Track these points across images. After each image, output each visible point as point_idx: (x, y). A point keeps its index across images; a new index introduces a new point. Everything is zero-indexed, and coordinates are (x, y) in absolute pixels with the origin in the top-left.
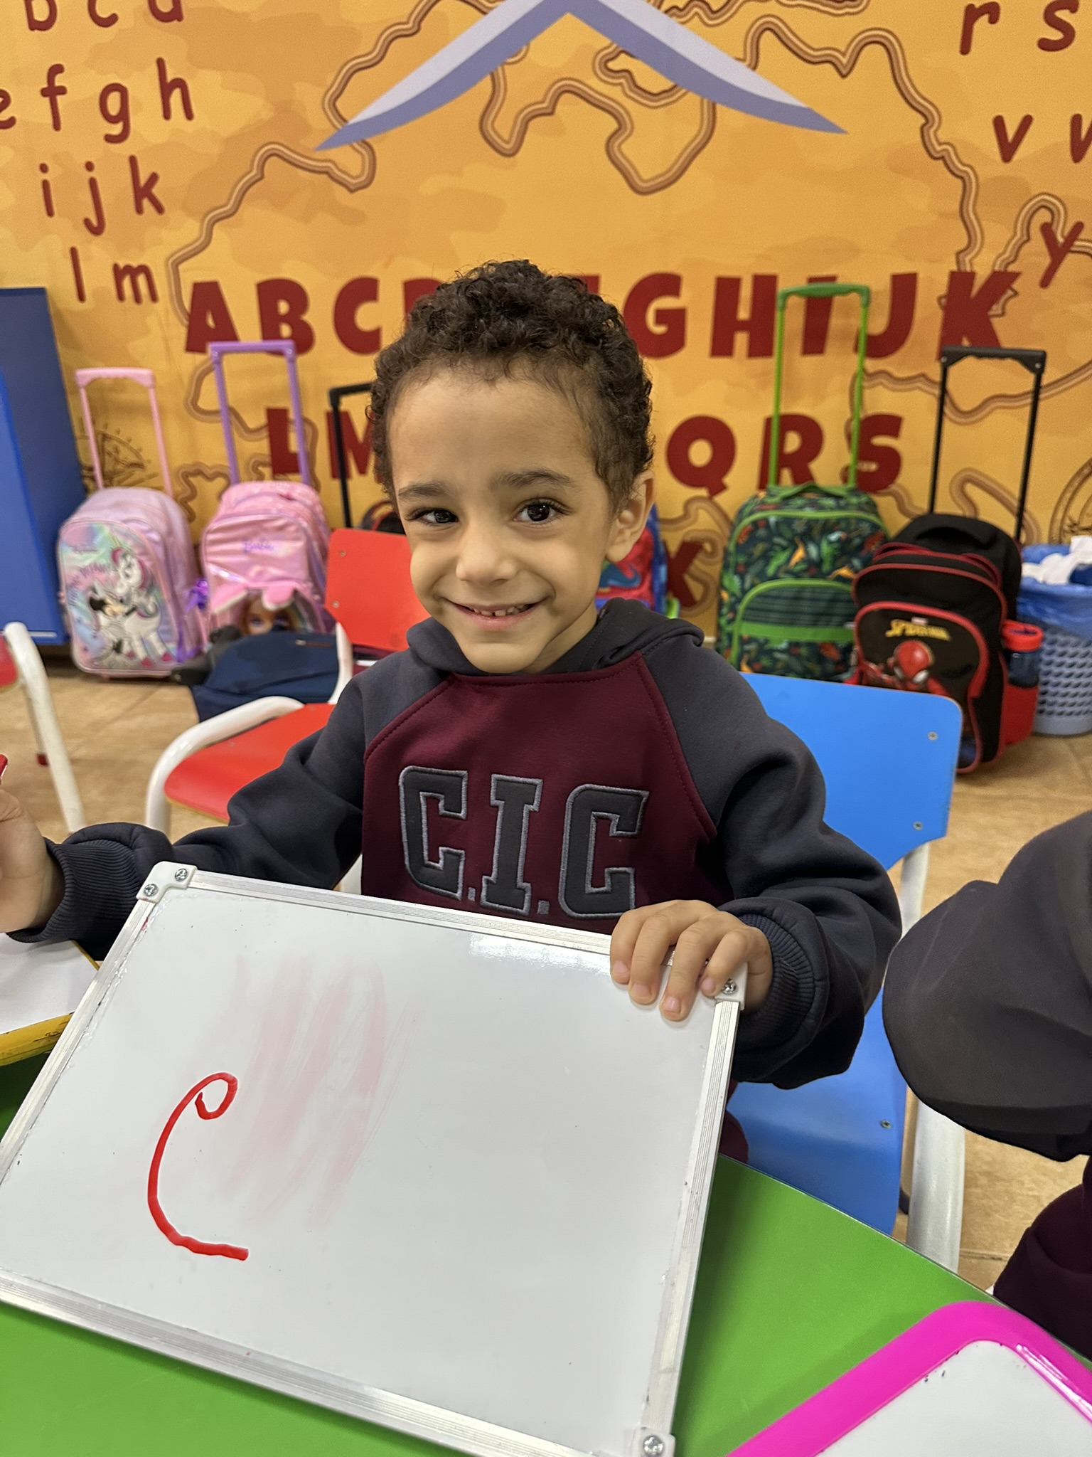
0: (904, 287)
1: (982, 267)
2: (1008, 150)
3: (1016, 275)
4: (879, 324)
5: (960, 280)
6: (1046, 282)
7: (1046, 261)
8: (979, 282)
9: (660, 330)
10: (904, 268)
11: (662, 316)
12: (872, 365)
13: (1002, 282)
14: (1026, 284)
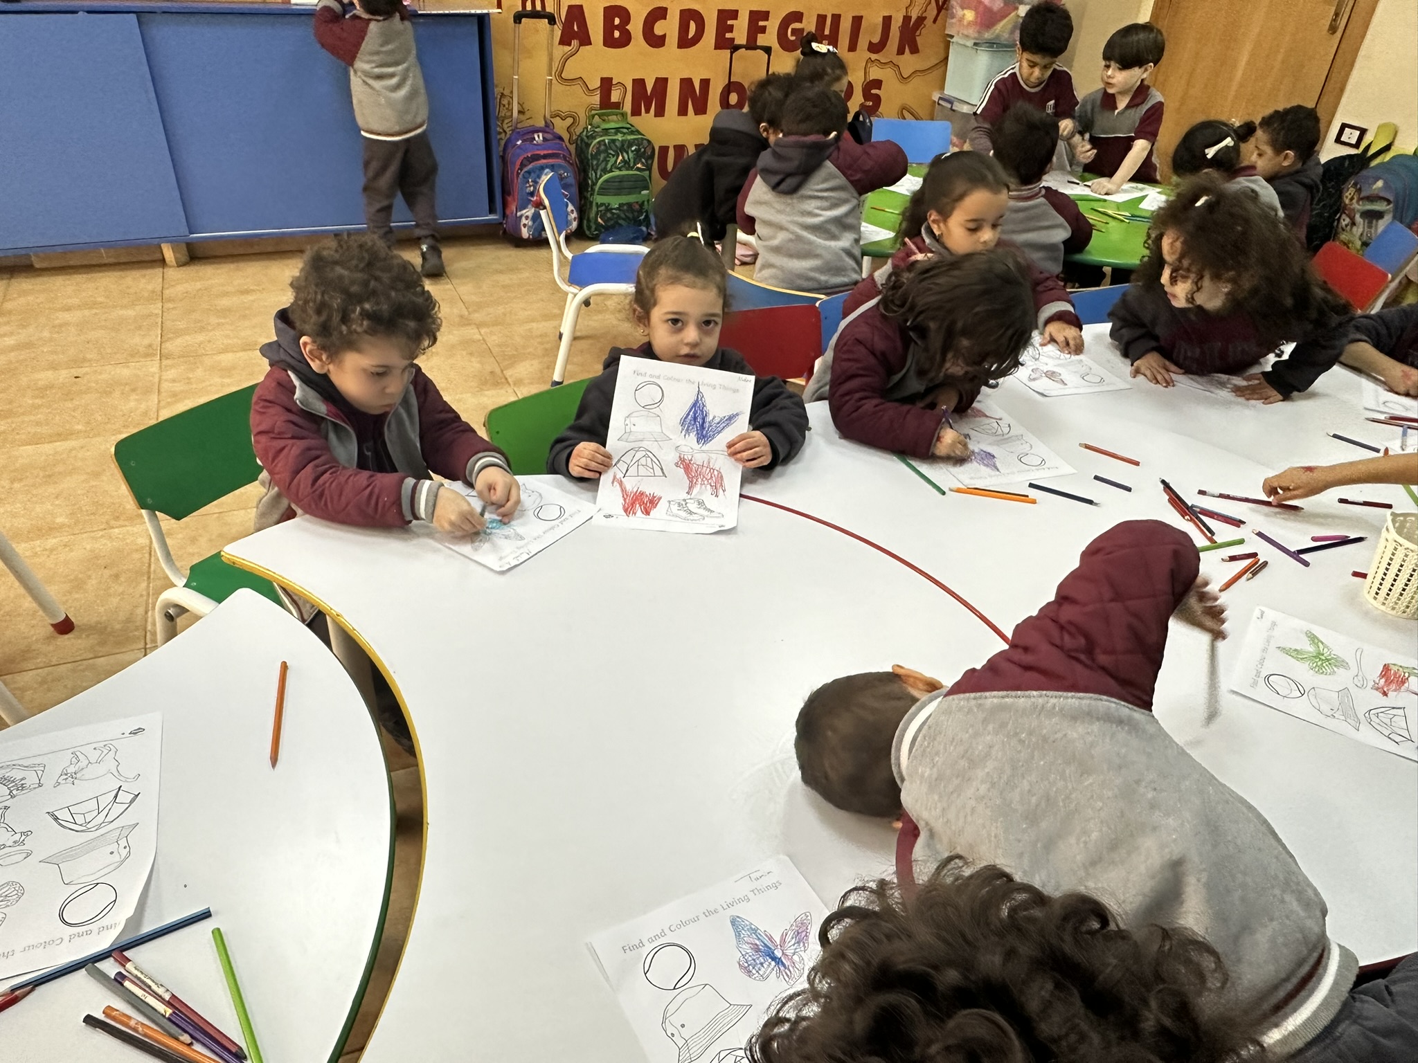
0: (887, 21)
1: (915, 13)
3: (925, 18)
4: (876, 40)
5: (907, 19)
6: (935, 21)
7: (935, 12)
8: (913, 20)
9: (793, 38)
10: (888, 13)
11: (794, 32)
12: (874, 57)
13: (921, 20)
14: (928, 22)
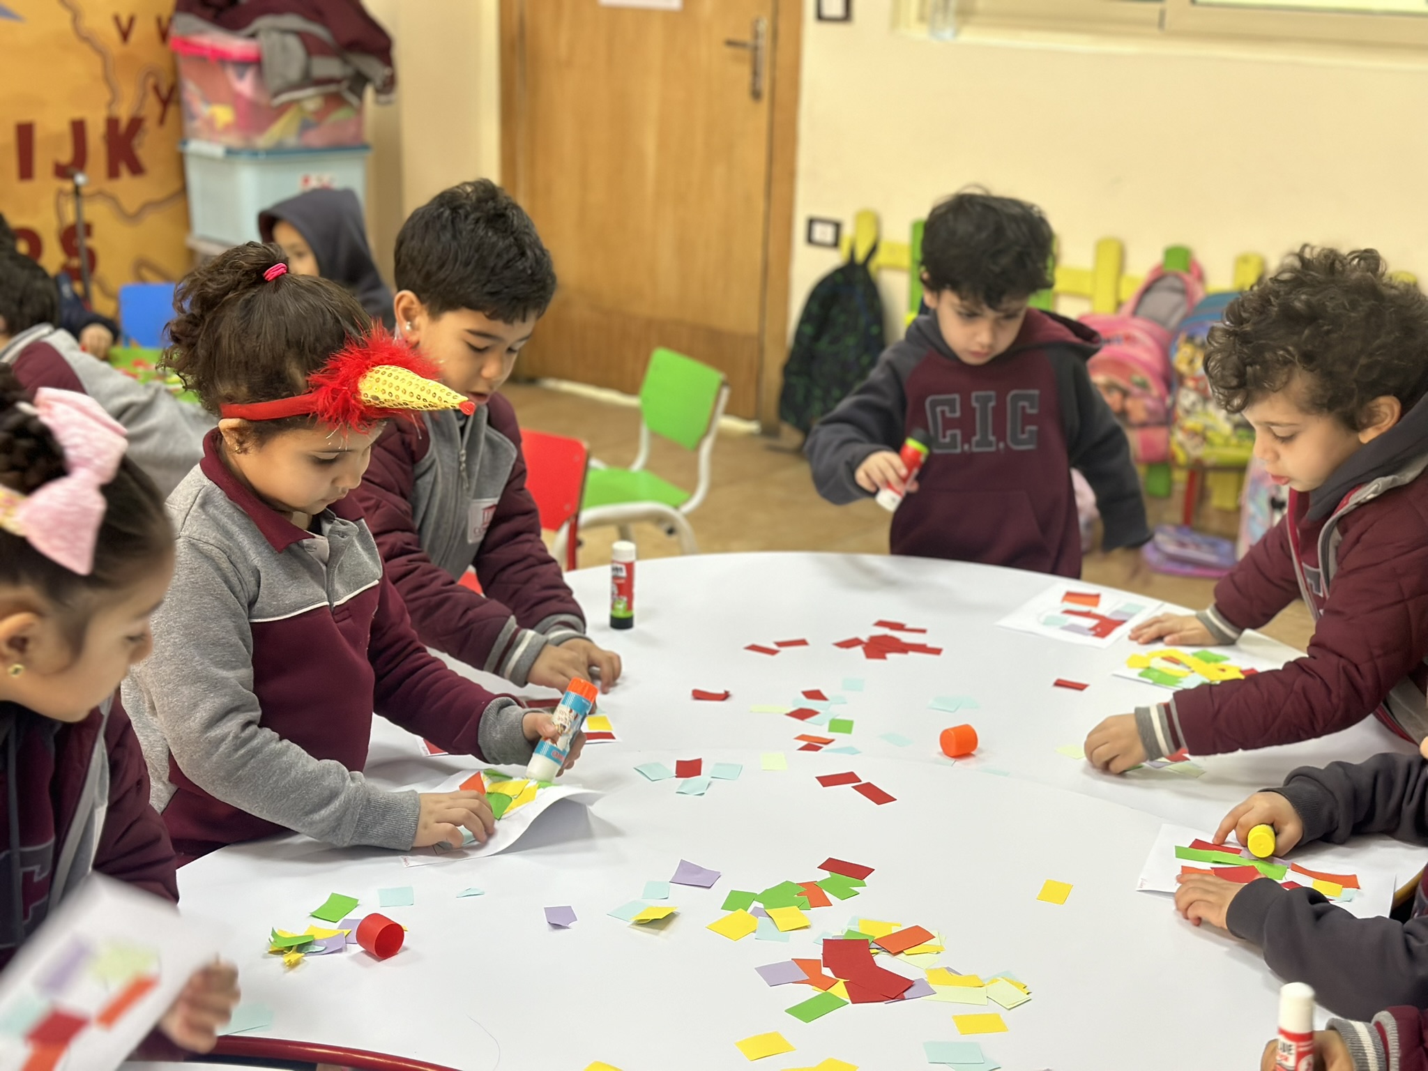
0: (78, 129)
1: (124, 113)
2: (125, 35)
3: (143, 119)
4: (66, 156)
5: (112, 123)
6: (161, 123)
7: (158, 109)
8: (123, 124)
10: (77, 114)
13: (136, 124)
14: (150, 124)
